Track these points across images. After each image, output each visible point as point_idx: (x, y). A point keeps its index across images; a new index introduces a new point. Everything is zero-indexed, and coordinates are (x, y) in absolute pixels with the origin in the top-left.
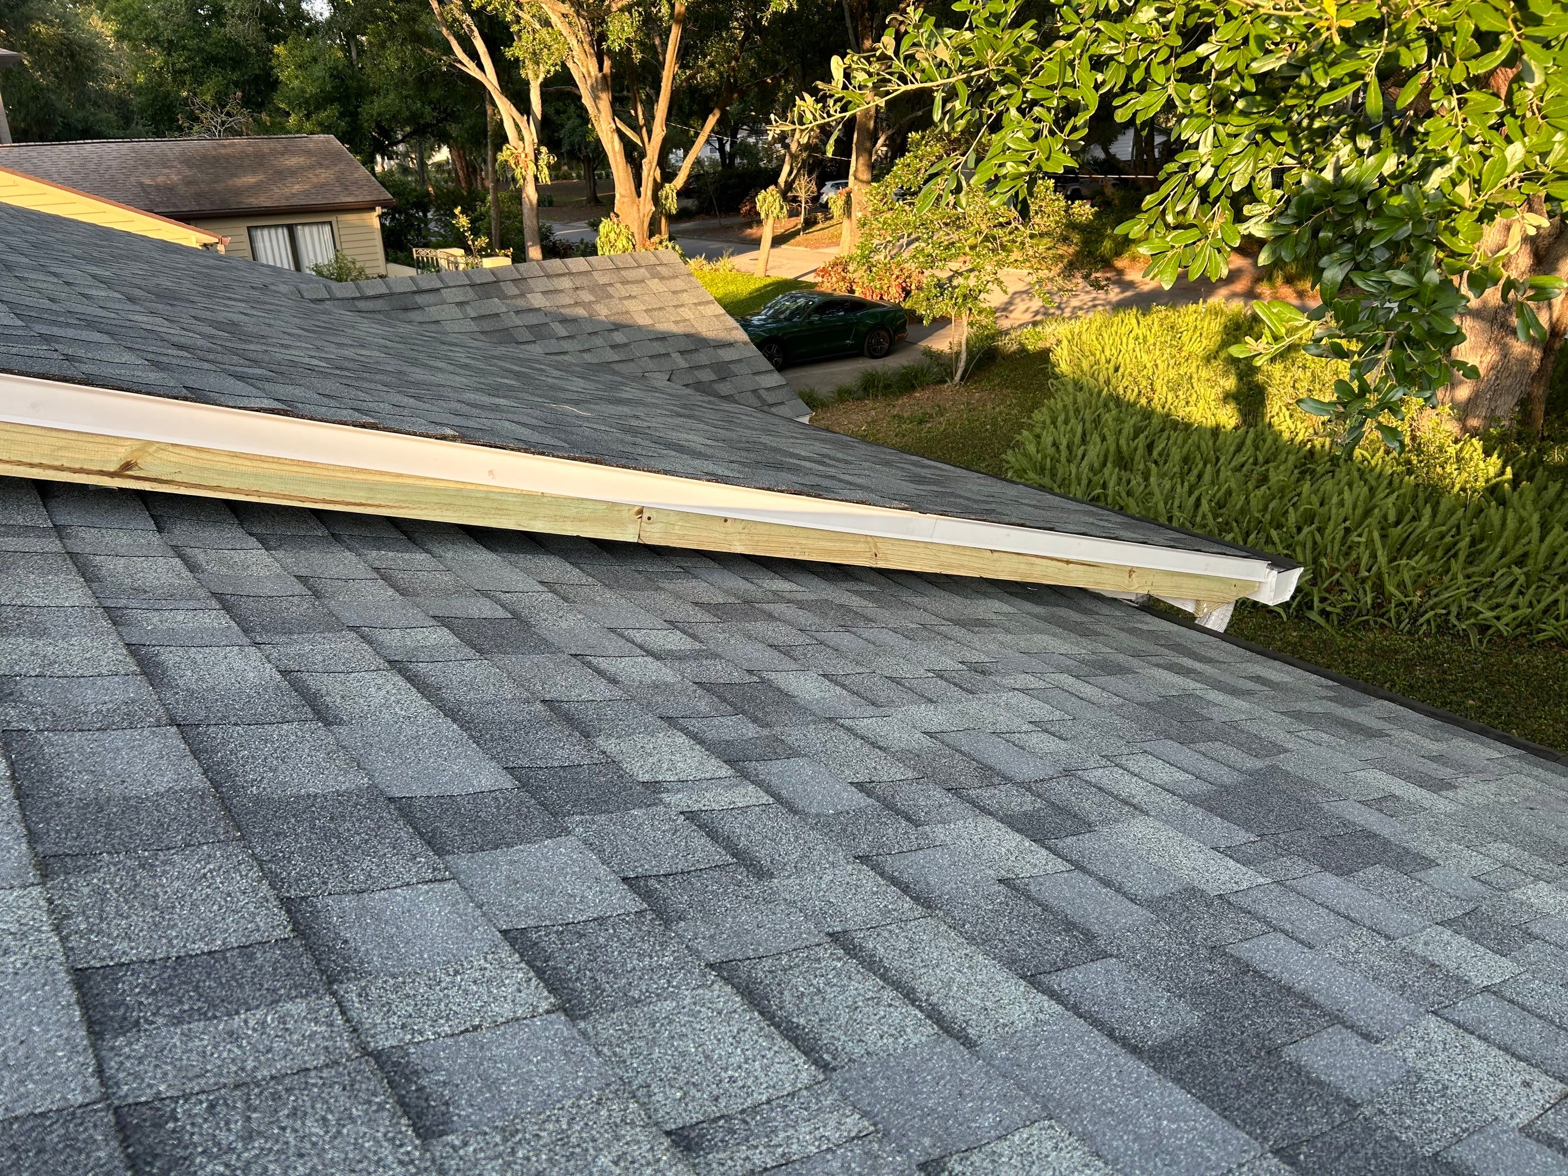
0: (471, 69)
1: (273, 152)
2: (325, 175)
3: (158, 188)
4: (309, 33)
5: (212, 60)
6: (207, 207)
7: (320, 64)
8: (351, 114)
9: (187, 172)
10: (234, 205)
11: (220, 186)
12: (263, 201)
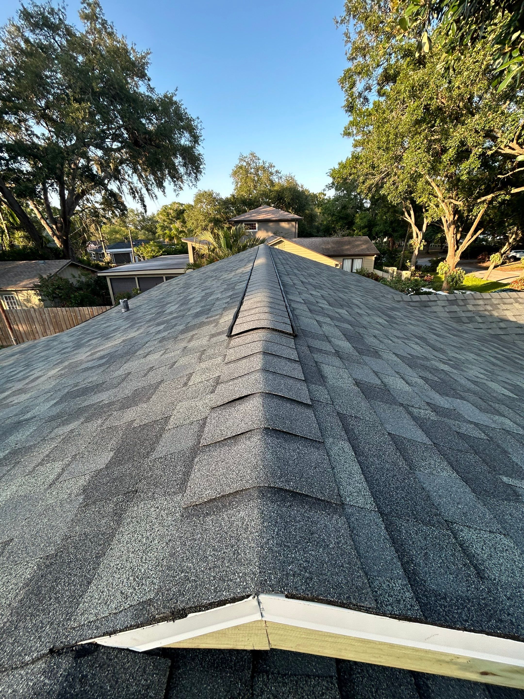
0: (409, 220)
1: (353, 241)
2: (364, 247)
3: (326, 249)
4: (365, 211)
5: (341, 218)
6: (335, 254)
7: (366, 219)
8: (370, 230)
9: (333, 245)
10: (341, 253)
11: (339, 249)
12: (349, 253)
